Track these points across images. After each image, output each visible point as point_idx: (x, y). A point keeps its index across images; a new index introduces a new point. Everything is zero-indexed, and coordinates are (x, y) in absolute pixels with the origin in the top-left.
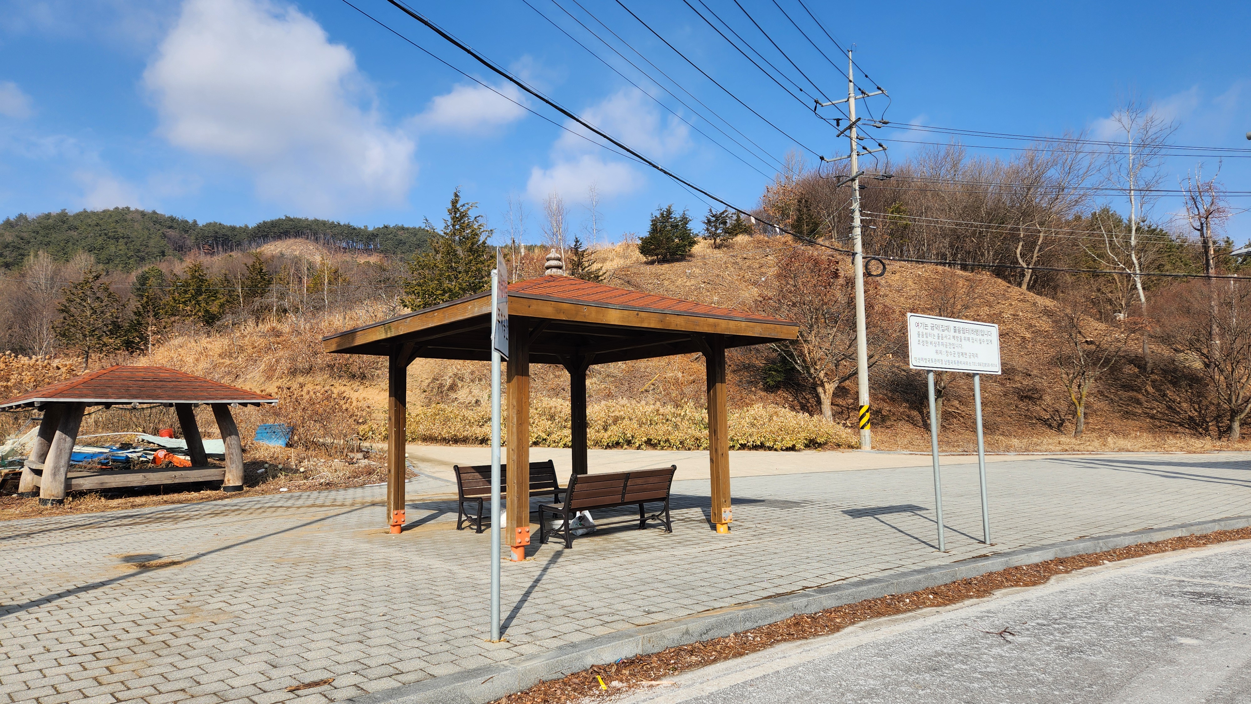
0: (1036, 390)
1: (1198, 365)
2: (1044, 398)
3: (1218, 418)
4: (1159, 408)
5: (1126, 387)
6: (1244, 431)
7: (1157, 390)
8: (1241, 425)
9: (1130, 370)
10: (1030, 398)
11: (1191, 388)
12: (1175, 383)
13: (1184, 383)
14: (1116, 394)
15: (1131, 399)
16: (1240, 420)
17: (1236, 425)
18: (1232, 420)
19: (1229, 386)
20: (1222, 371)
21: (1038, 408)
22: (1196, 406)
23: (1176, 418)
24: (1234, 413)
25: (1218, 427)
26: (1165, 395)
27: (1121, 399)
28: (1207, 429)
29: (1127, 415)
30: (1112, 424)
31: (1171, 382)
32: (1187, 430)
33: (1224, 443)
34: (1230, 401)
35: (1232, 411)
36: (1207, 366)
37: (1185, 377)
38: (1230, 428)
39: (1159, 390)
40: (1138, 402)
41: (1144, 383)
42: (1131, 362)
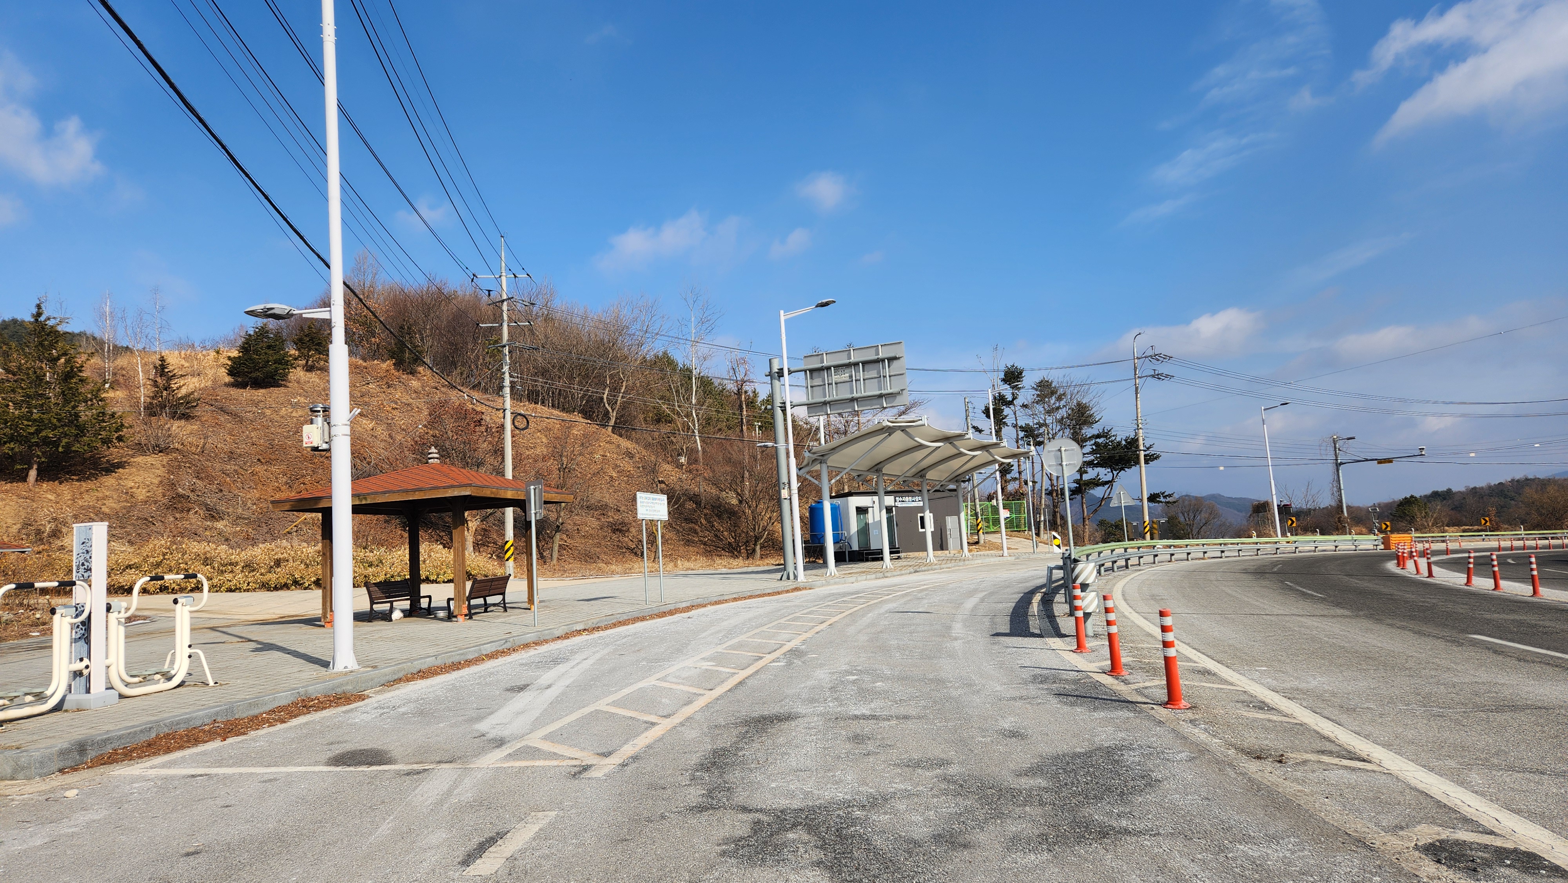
0: (623, 523)
1: (734, 502)
2: (630, 530)
3: (746, 543)
4: (708, 536)
5: (688, 520)
6: (763, 553)
7: (708, 522)
8: (761, 548)
9: (690, 505)
10: (620, 531)
11: (730, 520)
12: (719, 516)
13: (725, 516)
14: (680, 526)
15: (691, 529)
16: (761, 544)
17: (758, 548)
18: (755, 545)
19: (754, 518)
20: (750, 507)
21: (627, 539)
22: (733, 535)
23: (721, 544)
24: (757, 539)
25: (747, 550)
26: (713, 526)
27: (684, 530)
28: (739, 552)
29: (688, 543)
30: (679, 550)
31: (717, 515)
32: (727, 554)
33: (750, 561)
34: (754, 529)
35: (756, 536)
36: (741, 502)
37: (726, 511)
38: (754, 550)
39: (709, 522)
40: (696, 532)
41: (700, 517)
42: (690, 499)
